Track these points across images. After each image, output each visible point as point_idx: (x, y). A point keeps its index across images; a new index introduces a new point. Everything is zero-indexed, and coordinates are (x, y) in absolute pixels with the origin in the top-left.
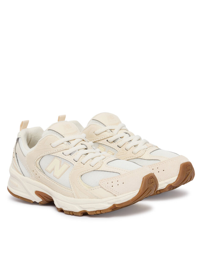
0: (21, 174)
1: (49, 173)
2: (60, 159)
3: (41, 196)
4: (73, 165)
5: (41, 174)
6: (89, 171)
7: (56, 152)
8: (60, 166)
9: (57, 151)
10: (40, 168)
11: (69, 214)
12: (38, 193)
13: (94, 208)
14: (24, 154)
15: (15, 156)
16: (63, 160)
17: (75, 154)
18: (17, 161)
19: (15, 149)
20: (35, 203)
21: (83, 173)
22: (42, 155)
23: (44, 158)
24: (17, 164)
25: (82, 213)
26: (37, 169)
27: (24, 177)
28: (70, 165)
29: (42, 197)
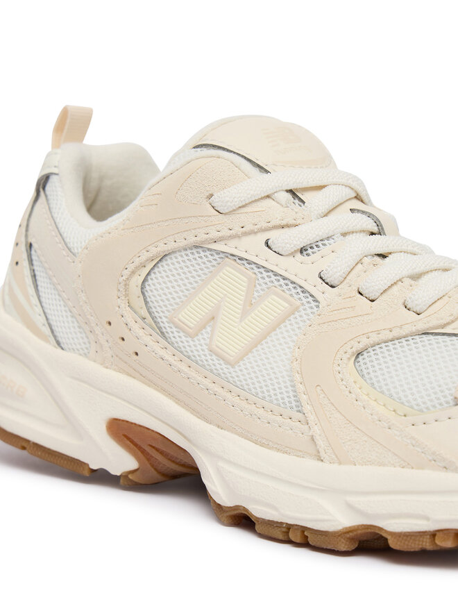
0: (46, 340)
1: (188, 335)
2: (250, 273)
3: (136, 445)
4: (313, 304)
5: (148, 339)
6: (396, 333)
7: (231, 237)
8: (249, 304)
9: (239, 231)
10: (144, 312)
11: (281, 537)
12: (123, 431)
13: (428, 519)
14: (71, 245)
15: (25, 256)
16: (265, 274)
17: (324, 250)
18: (29, 280)
19: (26, 225)
20: (100, 477)
21: (365, 342)
22: (162, 248)
23: (169, 261)
24: (31, 290)
25: (352, 539)
26: (129, 316)
27: (59, 350)
28: (298, 303)
29: (140, 448)
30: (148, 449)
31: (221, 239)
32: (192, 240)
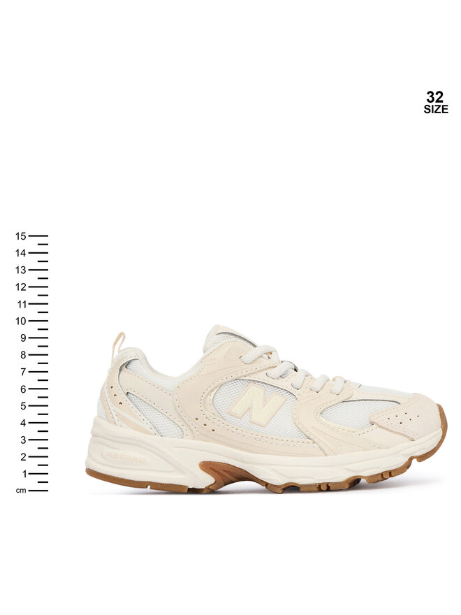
0: (154, 435)
1: (238, 418)
2: (263, 388)
3: (216, 472)
4: (293, 397)
5: (219, 423)
6: (333, 403)
7: (252, 374)
8: (265, 401)
9: (254, 370)
12: (208, 467)
15: (127, 399)
16: (270, 388)
18: (135, 409)
22: (220, 382)
23: (224, 387)
24: (138, 413)
26: (207, 414)
27: (161, 437)
30: (222, 472)
31: (249, 375)
32: (235, 377)
